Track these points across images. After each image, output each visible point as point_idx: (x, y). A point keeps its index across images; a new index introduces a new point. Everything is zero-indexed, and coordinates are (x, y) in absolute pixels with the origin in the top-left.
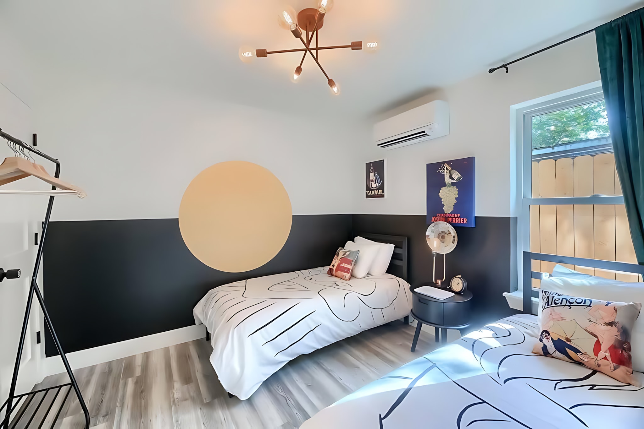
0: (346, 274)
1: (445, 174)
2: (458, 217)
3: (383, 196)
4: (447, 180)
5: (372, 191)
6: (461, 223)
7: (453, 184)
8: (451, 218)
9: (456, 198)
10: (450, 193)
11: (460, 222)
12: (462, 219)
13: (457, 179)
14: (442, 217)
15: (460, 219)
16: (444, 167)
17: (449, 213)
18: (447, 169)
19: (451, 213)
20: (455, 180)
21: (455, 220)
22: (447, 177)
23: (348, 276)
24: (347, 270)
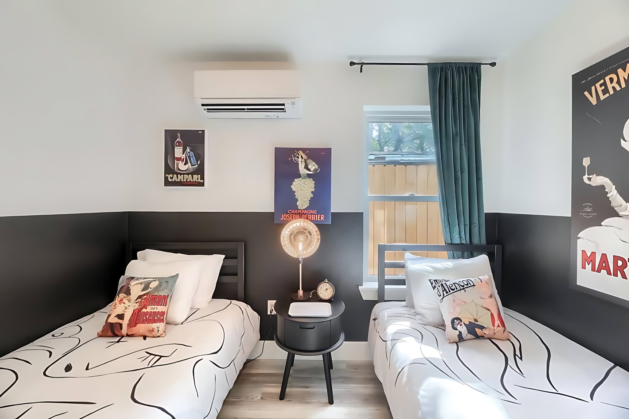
0: (158, 324)
1: (300, 163)
2: (315, 213)
3: (202, 185)
4: (302, 170)
5: (179, 175)
6: (318, 219)
7: (309, 176)
8: (306, 215)
9: (312, 192)
10: (306, 186)
11: (316, 220)
12: (319, 215)
13: (314, 170)
14: (296, 214)
15: (316, 215)
16: (299, 155)
17: (303, 210)
18: (302, 157)
19: (306, 209)
20: (311, 171)
21: (311, 216)
22: (301, 167)
23: (161, 326)
24: (159, 317)
